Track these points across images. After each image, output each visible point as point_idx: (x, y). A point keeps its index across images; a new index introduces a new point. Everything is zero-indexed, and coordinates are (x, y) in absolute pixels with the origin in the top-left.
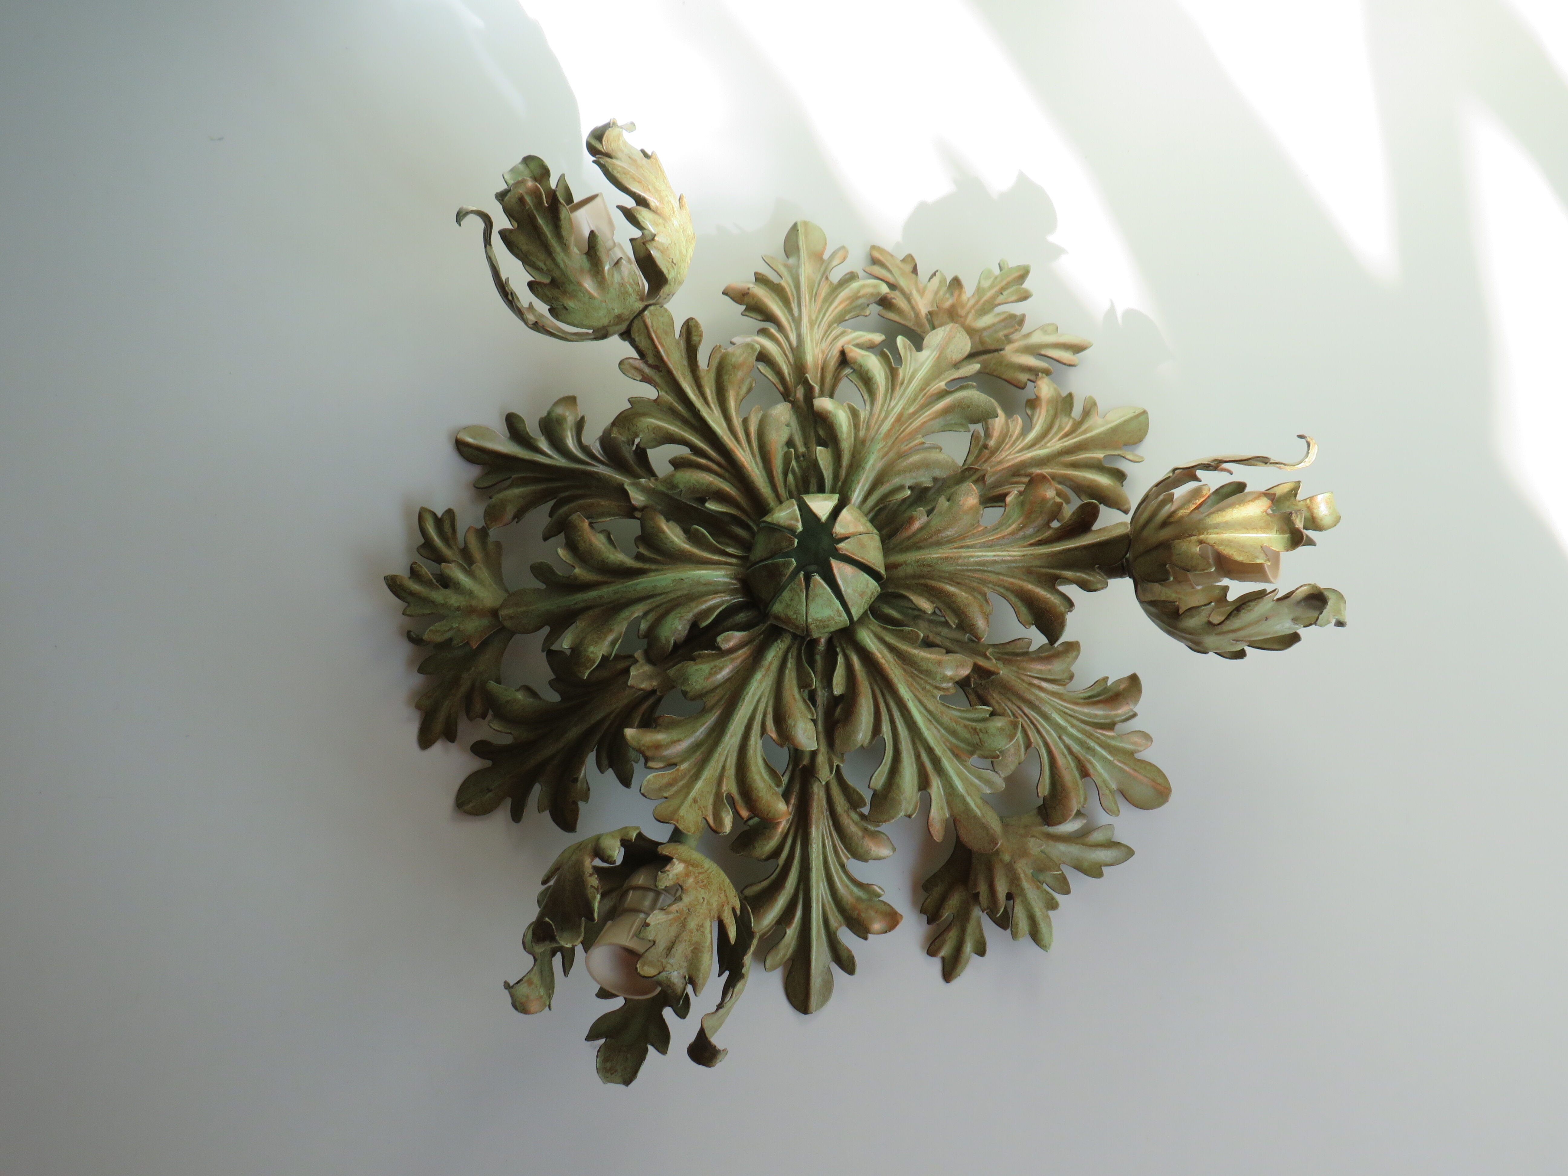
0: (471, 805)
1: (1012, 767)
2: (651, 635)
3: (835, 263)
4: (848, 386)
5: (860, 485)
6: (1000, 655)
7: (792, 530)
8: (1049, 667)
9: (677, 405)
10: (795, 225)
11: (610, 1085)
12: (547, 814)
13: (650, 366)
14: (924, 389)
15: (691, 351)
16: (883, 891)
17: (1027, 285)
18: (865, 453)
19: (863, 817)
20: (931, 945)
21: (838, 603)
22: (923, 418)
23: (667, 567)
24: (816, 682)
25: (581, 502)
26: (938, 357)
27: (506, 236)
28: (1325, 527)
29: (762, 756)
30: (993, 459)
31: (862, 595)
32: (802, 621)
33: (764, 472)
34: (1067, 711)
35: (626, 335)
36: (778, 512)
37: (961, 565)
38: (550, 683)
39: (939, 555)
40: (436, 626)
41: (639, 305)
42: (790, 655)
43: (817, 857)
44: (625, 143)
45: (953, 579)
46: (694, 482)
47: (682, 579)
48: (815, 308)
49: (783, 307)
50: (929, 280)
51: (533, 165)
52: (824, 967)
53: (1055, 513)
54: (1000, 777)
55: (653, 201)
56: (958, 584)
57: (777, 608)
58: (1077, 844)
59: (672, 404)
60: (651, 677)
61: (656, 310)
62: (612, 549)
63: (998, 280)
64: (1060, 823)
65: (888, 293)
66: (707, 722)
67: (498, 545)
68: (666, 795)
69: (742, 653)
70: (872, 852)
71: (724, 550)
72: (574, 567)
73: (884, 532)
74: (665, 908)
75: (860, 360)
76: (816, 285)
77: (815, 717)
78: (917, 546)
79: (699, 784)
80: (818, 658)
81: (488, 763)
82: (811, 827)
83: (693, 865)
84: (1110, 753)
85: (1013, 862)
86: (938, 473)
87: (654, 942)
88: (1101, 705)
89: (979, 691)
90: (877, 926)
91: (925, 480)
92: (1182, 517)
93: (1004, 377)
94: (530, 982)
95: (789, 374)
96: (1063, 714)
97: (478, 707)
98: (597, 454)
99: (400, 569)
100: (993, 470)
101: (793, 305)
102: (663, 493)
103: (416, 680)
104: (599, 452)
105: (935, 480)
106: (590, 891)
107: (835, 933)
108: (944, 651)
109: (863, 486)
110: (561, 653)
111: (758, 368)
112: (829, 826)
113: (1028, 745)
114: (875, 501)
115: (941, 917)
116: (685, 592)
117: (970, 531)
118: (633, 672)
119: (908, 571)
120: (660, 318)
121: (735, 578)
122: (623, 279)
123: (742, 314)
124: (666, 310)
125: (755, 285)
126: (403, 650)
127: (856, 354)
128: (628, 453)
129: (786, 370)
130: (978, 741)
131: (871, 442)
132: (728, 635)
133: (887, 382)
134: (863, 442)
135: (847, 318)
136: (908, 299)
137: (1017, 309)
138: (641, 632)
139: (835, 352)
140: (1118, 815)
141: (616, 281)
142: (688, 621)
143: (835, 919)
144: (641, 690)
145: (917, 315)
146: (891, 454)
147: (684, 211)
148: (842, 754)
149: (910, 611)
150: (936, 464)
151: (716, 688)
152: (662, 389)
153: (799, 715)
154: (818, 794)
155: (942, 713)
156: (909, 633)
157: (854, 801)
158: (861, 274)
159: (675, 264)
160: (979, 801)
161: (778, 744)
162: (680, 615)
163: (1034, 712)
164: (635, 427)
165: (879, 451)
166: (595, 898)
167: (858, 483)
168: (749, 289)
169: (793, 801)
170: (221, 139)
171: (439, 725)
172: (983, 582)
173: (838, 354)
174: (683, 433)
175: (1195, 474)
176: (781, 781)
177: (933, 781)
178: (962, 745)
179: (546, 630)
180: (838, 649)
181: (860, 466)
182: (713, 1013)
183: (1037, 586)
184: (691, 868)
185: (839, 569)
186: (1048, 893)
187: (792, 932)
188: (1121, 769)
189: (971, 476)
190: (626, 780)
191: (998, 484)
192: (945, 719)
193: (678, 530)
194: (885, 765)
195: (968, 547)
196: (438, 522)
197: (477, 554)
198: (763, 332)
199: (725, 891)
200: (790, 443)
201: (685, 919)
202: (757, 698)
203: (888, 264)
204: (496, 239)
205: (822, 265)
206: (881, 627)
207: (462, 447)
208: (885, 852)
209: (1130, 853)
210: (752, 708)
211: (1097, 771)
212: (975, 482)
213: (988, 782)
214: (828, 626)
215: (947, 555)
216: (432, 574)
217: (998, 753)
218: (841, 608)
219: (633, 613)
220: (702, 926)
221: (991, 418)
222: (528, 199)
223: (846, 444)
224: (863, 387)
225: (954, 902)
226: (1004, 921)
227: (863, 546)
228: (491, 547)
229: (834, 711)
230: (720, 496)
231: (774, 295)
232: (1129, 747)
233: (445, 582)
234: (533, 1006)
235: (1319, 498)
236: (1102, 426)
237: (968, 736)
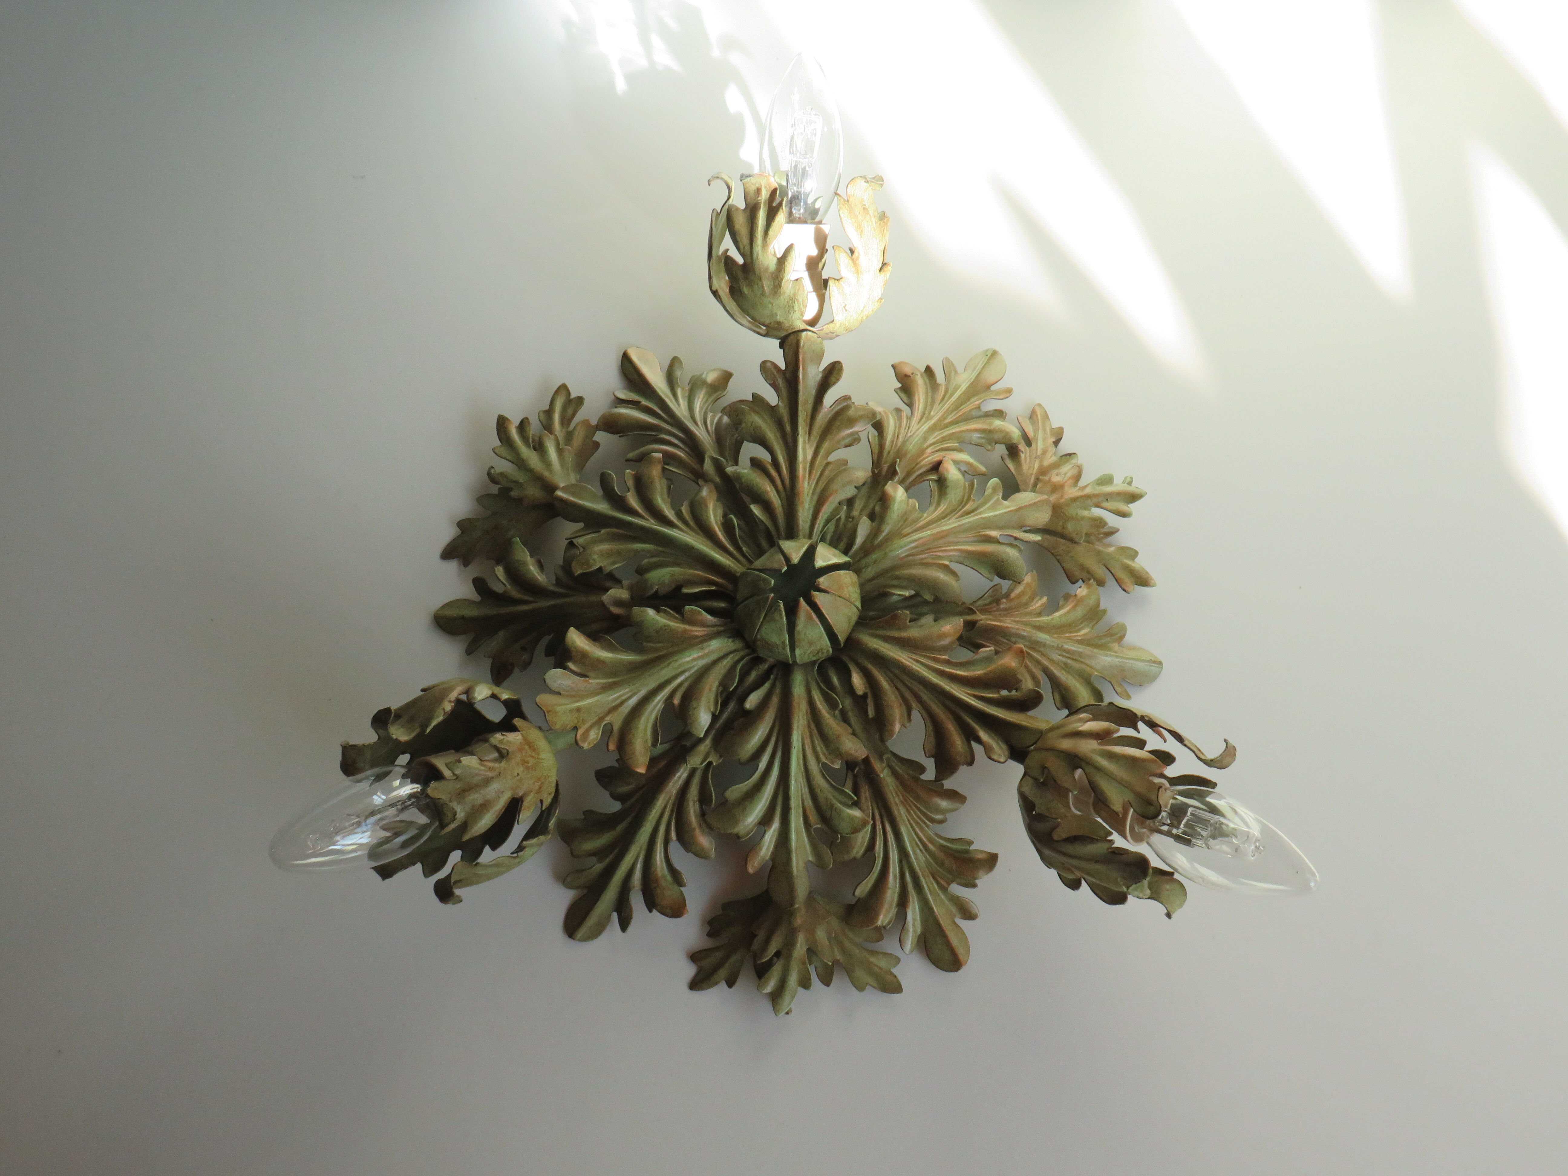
2: (644, 573)
3: (996, 396)
4: (926, 489)
6: (892, 764)
7: (789, 560)
8: (927, 800)
9: (786, 421)
10: (991, 351)
12: (490, 660)
13: (786, 380)
14: (982, 528)
15: (823, 386)
16: (688, 885)
17: (1133, 507)
19: (704, 814)
20: (697, 953)
21: (785, 635)
24: (736, 688)
26: (1013, 512)
29: (657, 715)
30: (997, 615)
31: (812, 646)
32: (752, 633)
33: (812, 510)
35: (782, 344)
36: (794, 543)
39: (895, 655)
42: (731, 656)
43: (651, 821)
45: (892, 679)
46: (754, 483)
48: (951, 419)
49: (928, 404)
50: (1062, 456)
52: (607, 908)
53: (1014, 684)
55: (857, 251)
59: (783, 417)
61: (812, 337)
62: (665, 496)
63: (1114, 488)
65: (1019, 443)
67: (596, 446)
68: (562, 693)
70: (694, 846)
71: (742, 548)
72: (630, 491)
74: (483, 759)
75: (949, 475)
76: (967, 403)
78: (885, 639)
79: (591, 701)
80: (752, 674)
81: (477, 598)
82: (659, 794)
83: (530, 747)
84: (935, 901)
87: (457, 778)
88: (952, 860)
89: (857, 778)
90: (664, 907)
91: (928, 594)
95: (889, 452)
96: (914, 843)
99: (514, 417)
100: (989, 622)
102: (731, 479)
104: (713, 422)
105: (936, 599)
106: (440, 712)
107: (630, 889)
108: (851, 731)
109: (877, 567)
111: (869, 432)
112: (673, 806)
113: (871, 846)
114: (876, 585)
115: (718, 937)
117: (935, 654)
118: (611, 592)
120: (812, 345)
122: (794, 294)
123: (894, 389)
124: (822, 343)
125: (921, 374)
127: (950, 469)
129: (889, 445)
130: (829, 816)
132: (697, 610)
133: (960, 498)
135: (970, 441)
136: (1032, 458)
137: (1112, 520)
138: (639, 568)
139: (935, 459)
140: (908, 954)
142: (676, 580)
143: (637, 878)
144: (608, 609)
146: (913, 558)
149: (845, 683)
152: (783, 401)
154: (681, 773)
155: (815, 776)
156: (832, 699)
160: (801, 864)
162: (673, 573)
164: (744, 417)
168: (913, 373)
169: (657, 765)
171: (464, 548)
172: (914, 698)
173: (937, 461)
174: (774, 444)
175: (1136, 723)
176: (657, 747)
177: (775, 822)
178: (814, 810)
179: (580, 525)
180: (772, 677)
183: (955, 728)
184: (527, 747)
185: (804, 611)
186: (809, 973)
187: (597, 869)
188: (936, 920)
189: (966, 615)
191: (982, 634)
192: (815, 783)
193: (720, 511)
194: (746, 785)
195: (923, 664)
196: (568, 401)
197: (576, 442)
198: (897, 410)
200: (849, 502)
201: (492, 778)
202: (682, 669)
203: (1040, 425)
205: (984, 391)
206: (816, 681)
207: (625, 361)
209: (898, 989)
210: (674, 673)
211: (914, 908)
212: (965, 621)
213: (819, 856)
214: (775, 654)
215: (901, 659)
216: (534, 435)
217: (839, 837)
218: (787, 642)
220: (502, 792)
222: (764, 193)
223: (886, 529)
224: (936, 494)
228: (590, 443)
229: (737, 719)
230: (767, 506)
231: (927, 386)
232: (956, 909)
233: (538, 446)
236: (1115, 652)
237: (823, 807)
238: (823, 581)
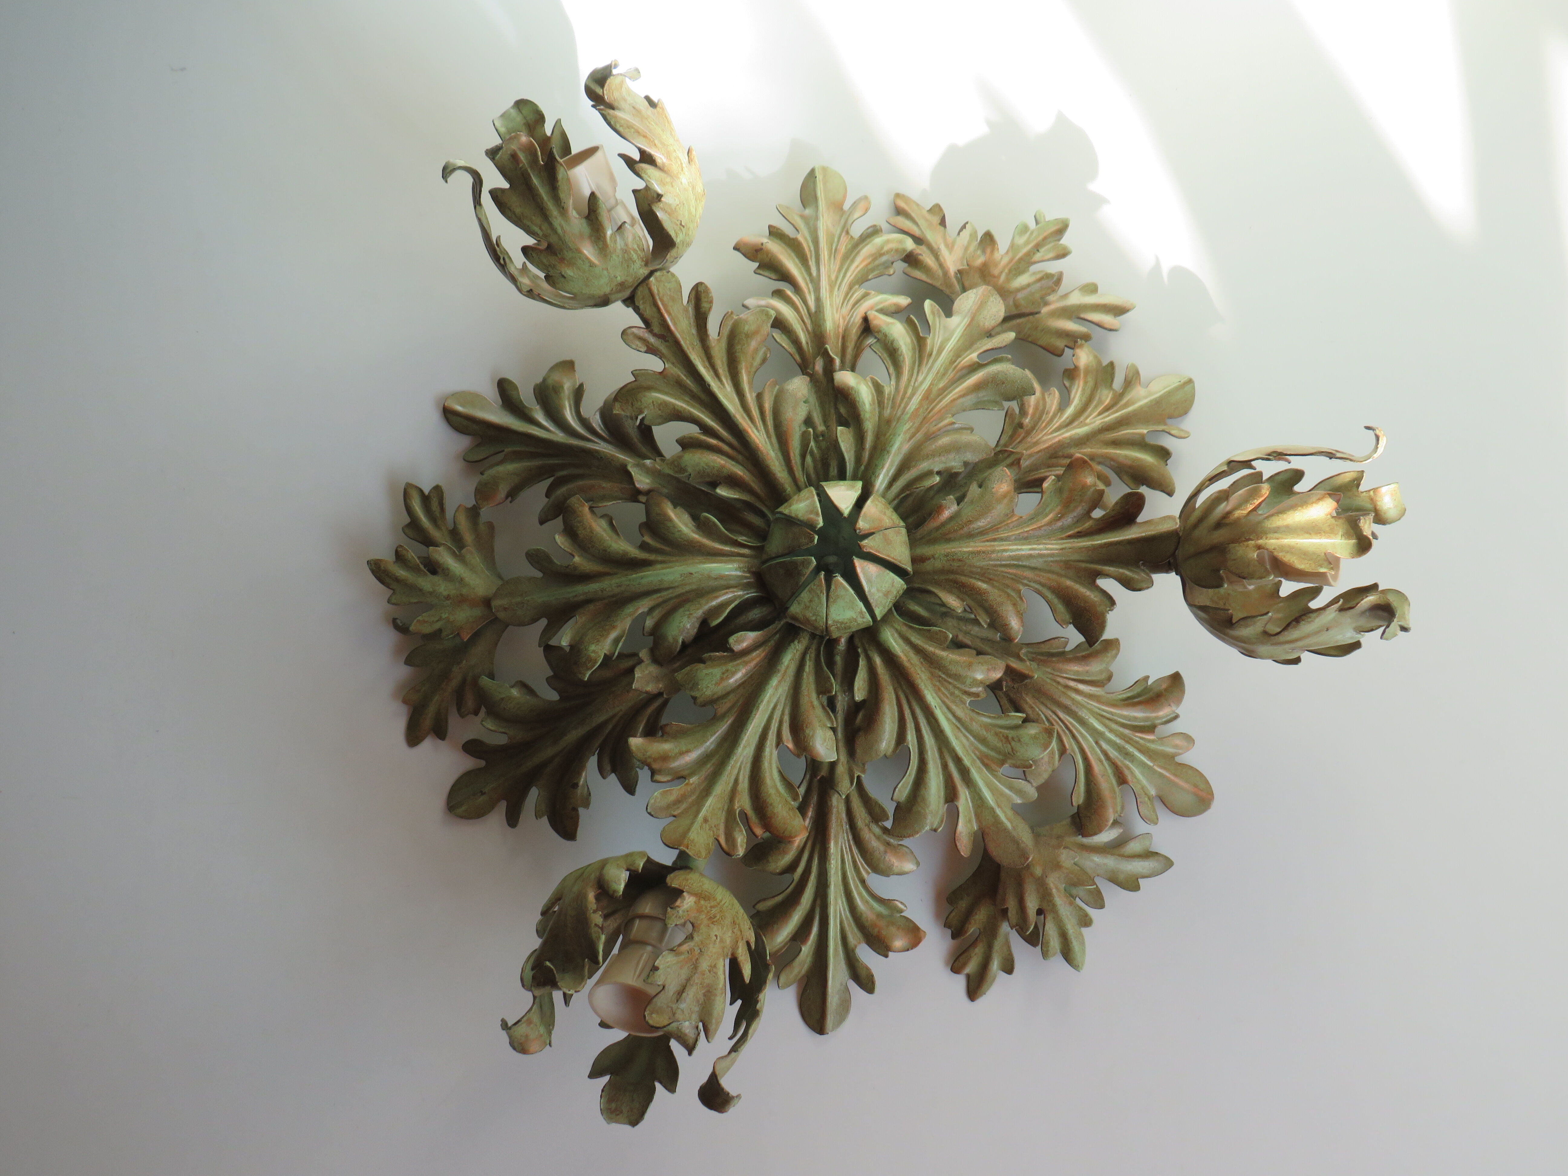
0: (463, 808)
1: (1046, 776)
2: (657, 633)
3: (856, 215)
4: (872, 358)
5: (885, 470)
6: (1034, 656)
7: (811, 526)
8: (1087, 668)
9: (685, 378)
10: (813, 171)
11: (614, 1125)
12: (545, 819)
13: (655, 335)
14: (955, 361)
15: (701, 319)
16: (906, 906)
17: (1066, 240)
18: (891, 435)
19: (885, 830)
20: (955, 961)
21: (861, 605)
22: (953, 395)
23: (674, 559)
24: (835, 687)
25: (581, 483)
26: (969, 325)
27: (497, 196)
28: (1388, 521)
29: (778, 768)
30: (1029, 439)
31: (886, 594)
32: (821, 624)
33: (779, 454)
34: (1105, 714)
35: (630, 301)
36: (796, 503)
37: (994, 560)
38: (547, 679)
39: (971, 549)
40: (424, 616)
41: (644, 272)
42: (808, 657)
43: (836, 873)
44: (629, 91)
45: (985, 575)
46: (704, 465)
47: (692, 574)
48: (835, 266)
49: (800, 265)
50: (959, 234)
51: (526, 111)
52: (841, 984)
53: (1097, 500)
54: (1033, 786)
55: (659, 157)
56: (989, 581)
57: (795, 609)
58: (1113, 854)
59: (679, 376)
60: (657, 679)
61: (663, 275)
62: (615, 537)
63: (1034, 235)
64: (1095, 834)
65: (914, 249)
66: (718, 731)
67: (491, 526)
68: (675, 813)
69: (758, 656)
70: (894, 867)
71: (736, 540)
72: (574, 556)
73: (910, 520)
74: (675, 949)
75: (885, 328)
76: (836, 240)
77: (835, 726)
78: (947, 539)
79: (710, 802)
80: (838, 659)
81: (482, 763)
82: (829, 843)
83: (704, 899)
84: (1150, 758)
85: (1045, 877)
86: (971, 457)
87: (664, 987)
88: (1140, 707)
89: (1012, 695)
90: (898, 943)
91: (954, 463)
92: (1239, 519)
93: (1040, 343)
94: (529, 1022)
95: (807, 343)
96: (1100, 717)
97: (470, 702)
98: (598, 429)
99: (385, 554)
100: (1029, 452)
101: (810, 263)
102: (669, 475)
103: (401, 672)
104: (600, 426)
105: (966, 464)
106: (594, 930)
107: (853, 951)
108: (974, 652)
109: (888, 471)
110: (560, 648)
111: (773, 336)
112: (849, 841)
113: (1063, 751)
114: (901, 487)
115: (966, 932)
116: (694, 587)
117: (1004, 521)
118: (638, 673)
119: (936, 565)
120: (666, 284)
121: (749, 572)
122: (626, 245)
123: (755, 272)
124: (673, 275)
125: (769, 239)
126: (389, 638)
127: (880, 321)
128: (631, 429)
129: (803, 337)
130: (1010, 750)
131: (897, 422)
132: (741, 636)
133: (913, 356)
134: (889, 422)
135: (870, 277)
136: (936, 254)
137: (1053, 267)
138: (646, 630)
139: (857, 319)
140: (1156, 824)
141: (619, 248)
142: (697, 619)
143: (854, 934)
144: (647, 692)
145: (946, 273)
146: (919, 436)
147: (694, 166)
148: (864, 764)
149: (938, 607)
150: (968, 446)
151: (728, 694)
152: (668, 360)
153: (818, 724)
154: (838, 808)
155: (972, 719)
156: (936, 633)
157: (875, 813)
158: (885, 226)
159: (684, 227)
160: (1010, 813)
161: (794, 755)
162: (688, 613)
163: (1070, 716)
164: (639, 403)
165: (905, 433)
166: (599, 938)
167: (883, 468)
168: (762, 244)
169: (810, 814)
170: (183, 69)
171: (428, 721)
172: (1017, 579)
173: (861, 320)
174: (692, 410)
176: (797, 795)
177: (960, 793)
178: (992, 754)
179: (544, 622)
180: (859, 650)
181: (885, 449)
182: (726, 1056)
183: (1076, 582)
184: (702, 902)
185: (863, 569)
186: (1081, 909)
187: (807, 949)
188: (1161, 775)
189: (1006, 458)
190: (630, 788)
191: (1034, 468)
192: (975, 727)
193: (686, 517)
194: (909, 775)
195: (1002, 539)
196: (425, 499)
197: (468, 537)
198: (778, 294)
199: (739, 925)
200: (808, 421)
201: (697, 959)
202: (772, 705)
203: (913, 215)
204: (486, 199)
205: (841, 216)
206: (906, 625)
207: (449, 415)
208: (909, 866)
209: (1168, 863)
210: (767, 716)
211: (1135, 777)
212: (1009, 466)
213: (1019, 792)
214: (850, 627)
215: (979, 549)
216: (419, 558)
217: (1031, 762)
218: (864, 610)
219: (637, 609)
220: (715, 966)
221: (1027, 395)
222: (522, 156)
223: (869, 426)
224: (888, 359)
225: (980, 917)
226: (1034, 938)
227: (887, 541)
228: (482, 528)
229: (855, 717)
230: (733, 481)
231: (790, 251)
232: (1170, 750)
233: (433, 568)
234: (534, 1046)
235: (1384, 490)
236: (1145, 397)
237: (999, 745)
238: (862, 524)
